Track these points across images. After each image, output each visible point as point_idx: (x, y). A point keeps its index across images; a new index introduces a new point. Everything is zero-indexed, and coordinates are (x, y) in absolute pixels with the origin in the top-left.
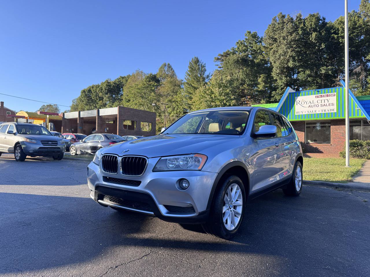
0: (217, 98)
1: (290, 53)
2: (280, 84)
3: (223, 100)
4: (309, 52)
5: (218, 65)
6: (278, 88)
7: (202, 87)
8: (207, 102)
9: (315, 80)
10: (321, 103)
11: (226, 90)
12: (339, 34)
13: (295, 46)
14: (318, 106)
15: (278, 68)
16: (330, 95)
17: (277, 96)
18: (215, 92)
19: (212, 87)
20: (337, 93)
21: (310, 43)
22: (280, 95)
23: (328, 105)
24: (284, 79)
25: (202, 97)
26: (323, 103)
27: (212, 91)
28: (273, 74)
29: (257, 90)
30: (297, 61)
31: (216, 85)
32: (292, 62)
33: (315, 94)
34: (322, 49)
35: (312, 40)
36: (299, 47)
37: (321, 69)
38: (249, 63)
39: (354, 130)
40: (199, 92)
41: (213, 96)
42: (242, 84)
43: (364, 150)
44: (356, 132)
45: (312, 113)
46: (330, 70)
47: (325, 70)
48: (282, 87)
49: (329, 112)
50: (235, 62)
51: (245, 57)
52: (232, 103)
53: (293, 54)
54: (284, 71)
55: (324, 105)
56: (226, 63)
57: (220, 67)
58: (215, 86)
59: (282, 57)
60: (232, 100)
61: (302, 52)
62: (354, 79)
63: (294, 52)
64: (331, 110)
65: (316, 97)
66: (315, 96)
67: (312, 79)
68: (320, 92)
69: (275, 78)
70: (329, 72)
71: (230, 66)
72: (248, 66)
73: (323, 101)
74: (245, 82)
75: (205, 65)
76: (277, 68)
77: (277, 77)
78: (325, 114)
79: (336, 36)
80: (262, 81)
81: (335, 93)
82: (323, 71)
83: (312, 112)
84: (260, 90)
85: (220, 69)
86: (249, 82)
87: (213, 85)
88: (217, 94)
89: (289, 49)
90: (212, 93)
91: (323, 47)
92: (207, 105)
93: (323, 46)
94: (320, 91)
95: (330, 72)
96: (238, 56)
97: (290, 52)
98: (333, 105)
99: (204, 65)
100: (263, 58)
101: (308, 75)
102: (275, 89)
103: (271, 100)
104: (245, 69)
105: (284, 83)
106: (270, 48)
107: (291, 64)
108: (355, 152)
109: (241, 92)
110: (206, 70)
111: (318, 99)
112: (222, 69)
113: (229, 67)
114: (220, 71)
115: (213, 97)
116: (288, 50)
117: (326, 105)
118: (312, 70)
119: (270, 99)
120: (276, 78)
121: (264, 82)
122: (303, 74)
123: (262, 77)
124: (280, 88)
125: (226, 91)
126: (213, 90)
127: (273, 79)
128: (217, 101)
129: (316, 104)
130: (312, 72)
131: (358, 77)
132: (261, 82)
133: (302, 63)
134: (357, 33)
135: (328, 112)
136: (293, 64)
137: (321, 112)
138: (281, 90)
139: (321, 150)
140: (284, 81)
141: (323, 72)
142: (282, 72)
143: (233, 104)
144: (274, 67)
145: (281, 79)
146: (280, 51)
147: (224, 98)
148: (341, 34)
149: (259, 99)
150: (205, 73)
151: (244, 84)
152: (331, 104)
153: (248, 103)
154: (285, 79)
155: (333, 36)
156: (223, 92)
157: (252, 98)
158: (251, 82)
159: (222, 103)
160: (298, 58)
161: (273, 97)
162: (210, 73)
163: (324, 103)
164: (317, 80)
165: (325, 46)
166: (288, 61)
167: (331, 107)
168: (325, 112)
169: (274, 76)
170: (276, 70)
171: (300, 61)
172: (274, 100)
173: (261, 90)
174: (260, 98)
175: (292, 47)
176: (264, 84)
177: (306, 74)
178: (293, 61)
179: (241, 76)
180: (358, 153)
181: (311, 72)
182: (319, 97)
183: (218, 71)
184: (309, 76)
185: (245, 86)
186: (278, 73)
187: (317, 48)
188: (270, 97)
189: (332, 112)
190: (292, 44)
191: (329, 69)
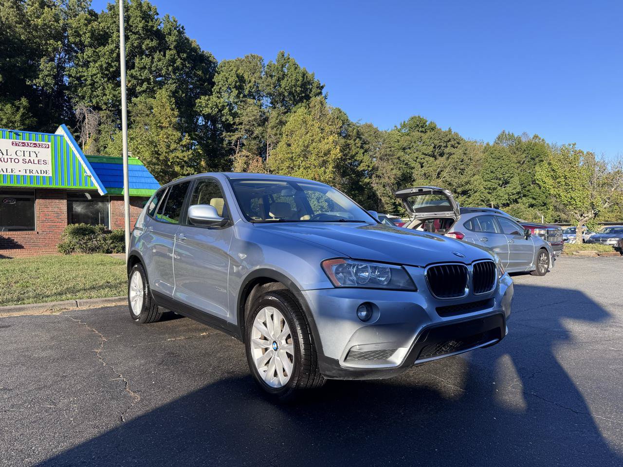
10: (24, 158)
14: (16, 161)
16: (40, 146)
20: (52, 144)
23: (36, 162)
26: (27, 158)
33: (10, 138)
39: (75, 208)
43: (98, 239)
44: (77, 210)
45: (5, 173)
49: (40, 175)
55: (30, 161)
64: (43, 172)
65: (13, 144)
66: (11, 141)
68: (21, 137)
73: (27, 154)
78: (31, 177)
81: (50, 143)
83: (5, 171)
94: (21, 134)
98: (45, 162)
108: (84, 243)
111: (17, 148)
117: (32, 162)
129: (14, 156)
135: (37, 174)
137: (23, 173)
139: (19, 243)
152: (42, 161)
163: (30, 158)
167: (43, 167)
168: (31, 174)
180: (90, 244)
182: (19, 145)
189: (45, 175)
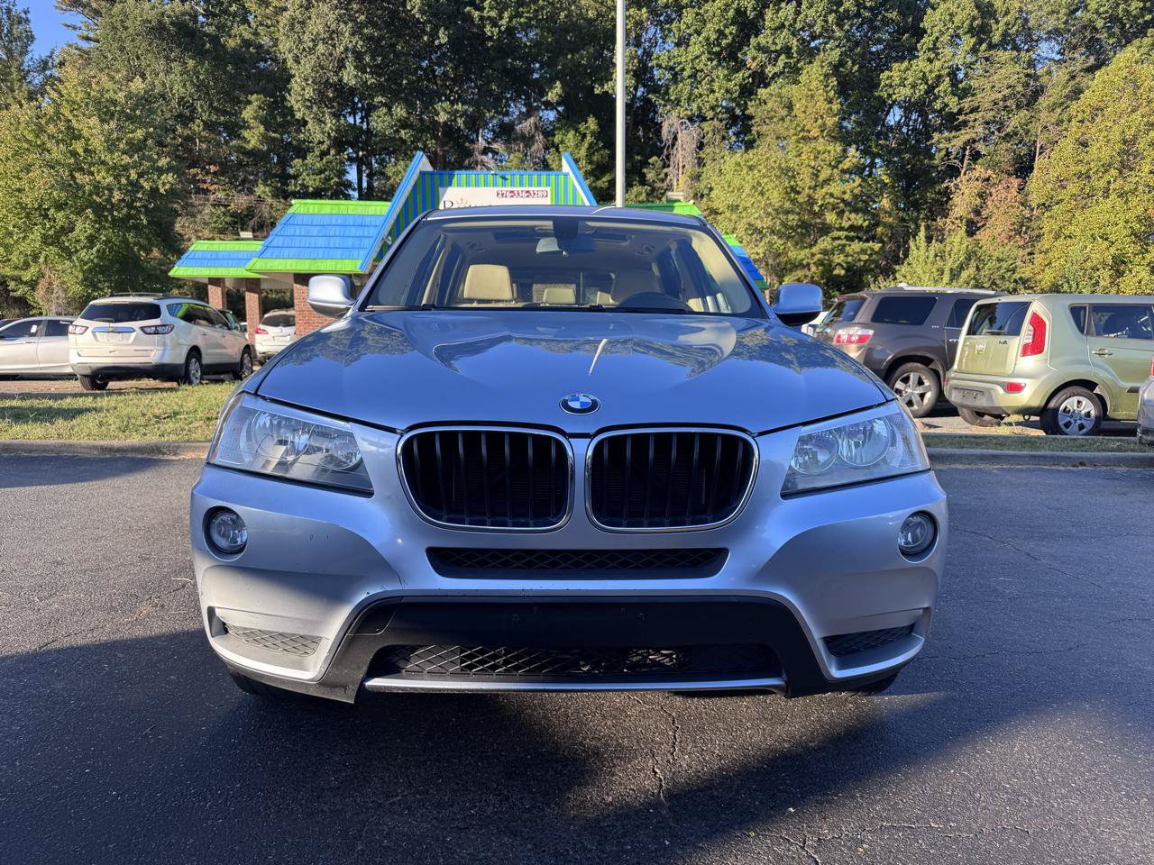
0: (100, 158)
1: (347, 39)
2: (319, 137)
3: (126, 168)
4: (403, 47)
5: (75, 28)
6: (310, 150)
7: (25, 106)
8: (52, 167)
9: (419, 140)
11: (133, 132)
12: (485, 11)
13: (363, 17)
15: (310, 82)
16: (534, 194)
17: (308, 175)
18: (85, 133)
19: (71, 111)
21: (404, 19)
22: (317, 174)
24: (330, 123)
25: (26, 146)
27: (70, 128)
28: (293, 100)
29: (242, 147)
30: (368, 70)
31: (87, 104)
32: (352, 68)
33: (495, 184)
34: (441, 46)
35: (412, 10)
36: (374, 25)
37: (438, 106)
38: (204, 45)
40: (11, 124)
41: (79, 146)
42: (185, 120)
46: (461, 117)
47: (448, 113)
48: (324, 147)
50: (152, 28)
51: (187, 17)
52: (164, 184)
53: (356, 43)
54: (327, 96)
56: (114, 28)
57: (88, 39)
58: (80, 107)
59: (321, 48)
60: (161, 171)
61: (384, 42)
62: (519, 151)
63: (361, 39)
65: (498, 194)
66: (496, 189)
67: (412, 135)
68: (509, 182)
69: (298, 115)
70: (459, 120)
71: (132, 41)
72: (200, 54)
74: (193, 110)
75: (29, 16)
76: (306, 80)
77: (307, 112)
79: (476, 14)
80: (255, 118)
81: (549, 189)
82: (442, 113)
84: (250, 147)
85: (85, 45)
86: (209, 116)
87: (74, 103)
88: (97, 143)
89: (346, 23)
90: (74, 135)
91: (443, 41)
92: (57, 181)
93: (443, 38)
94: (509, 177)
95: (460, 122)
96: (159, 10)
97: (347, 34)
99: (24, 16)
100: (253, 38)
101: (399, 121)
102: (302, 152)
103: (291, 188)
104: (191, 63)
105: (329, 134)
106: (276, 7)
107: (349, 76)
109: (181, 145)
110: (32, 37)
112: (93, 44)
113: (128, 45)
114: (87, 53)
115: (80, 151)
116: (342, 25)
118: (410, 106)
119: (288, 185)
120: (304, 114)
121: (262, 122)
122: (385, 114)
123: (255, 104)
124: (317, 153)
125: (131, 135)
126: (74, 124)
127: (293, 116)
128: (99, 171)
130: (412, 113)
131: (528, 146)
132: (253, 121)
133: (383, 79)
134: (527, 18)
136: (356, 76)
138: (322, 159)
140: (331, 128)
141: (443, 117)
142: (321, 99)
143: (167, 187)
144: (294, 76)
145: (320, 121)
146: (315, 27)
147: (126, 159)
148: (489, 12)
149: (251, 181)
150: (30, 49)
151: (192, 119)
153: (212, 188)
154: (334, 121)
155: (469, 13)
156: (119, 139)
157: (222, 172)
158: (215, 117)
159: (124, 181)
160: (373, 58)
161: (295, 177)
162: (52, 53)
164: (427, 140)
165: (449, 38)
166: (341, 65)
169: (296, 108)
170: (303, 89)
171: (377, 70)
172: (298, 188)
173: (253, 149)
174: (251, 177)
175: (354, 20)
176: (262, 128)
177: (394, 117)
178: (356, 67)
179: (176, 87)
181: (409, 113)
182: (506, 197)
183: (77, 52)
184: (404, 124)
185: (197, 126)
186: (308, 100)
187: (426, 38)
188: (285, 178)
190: (352, 9)
191: (457, 111)
